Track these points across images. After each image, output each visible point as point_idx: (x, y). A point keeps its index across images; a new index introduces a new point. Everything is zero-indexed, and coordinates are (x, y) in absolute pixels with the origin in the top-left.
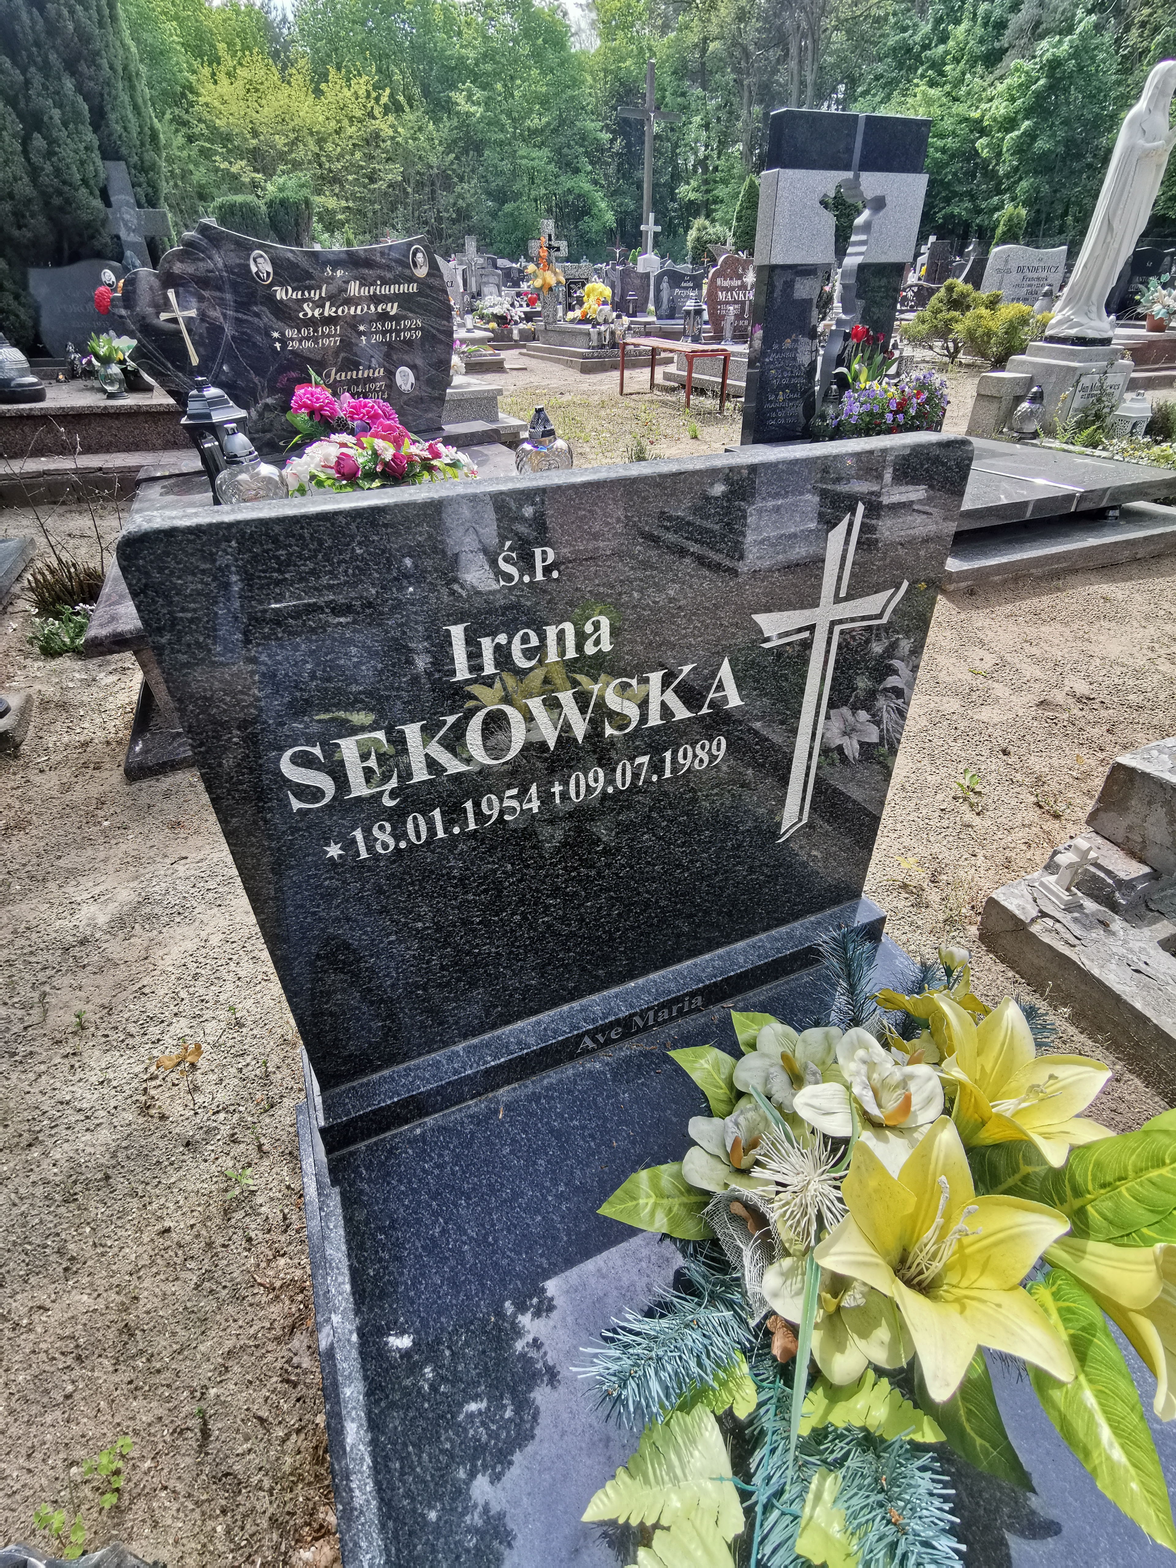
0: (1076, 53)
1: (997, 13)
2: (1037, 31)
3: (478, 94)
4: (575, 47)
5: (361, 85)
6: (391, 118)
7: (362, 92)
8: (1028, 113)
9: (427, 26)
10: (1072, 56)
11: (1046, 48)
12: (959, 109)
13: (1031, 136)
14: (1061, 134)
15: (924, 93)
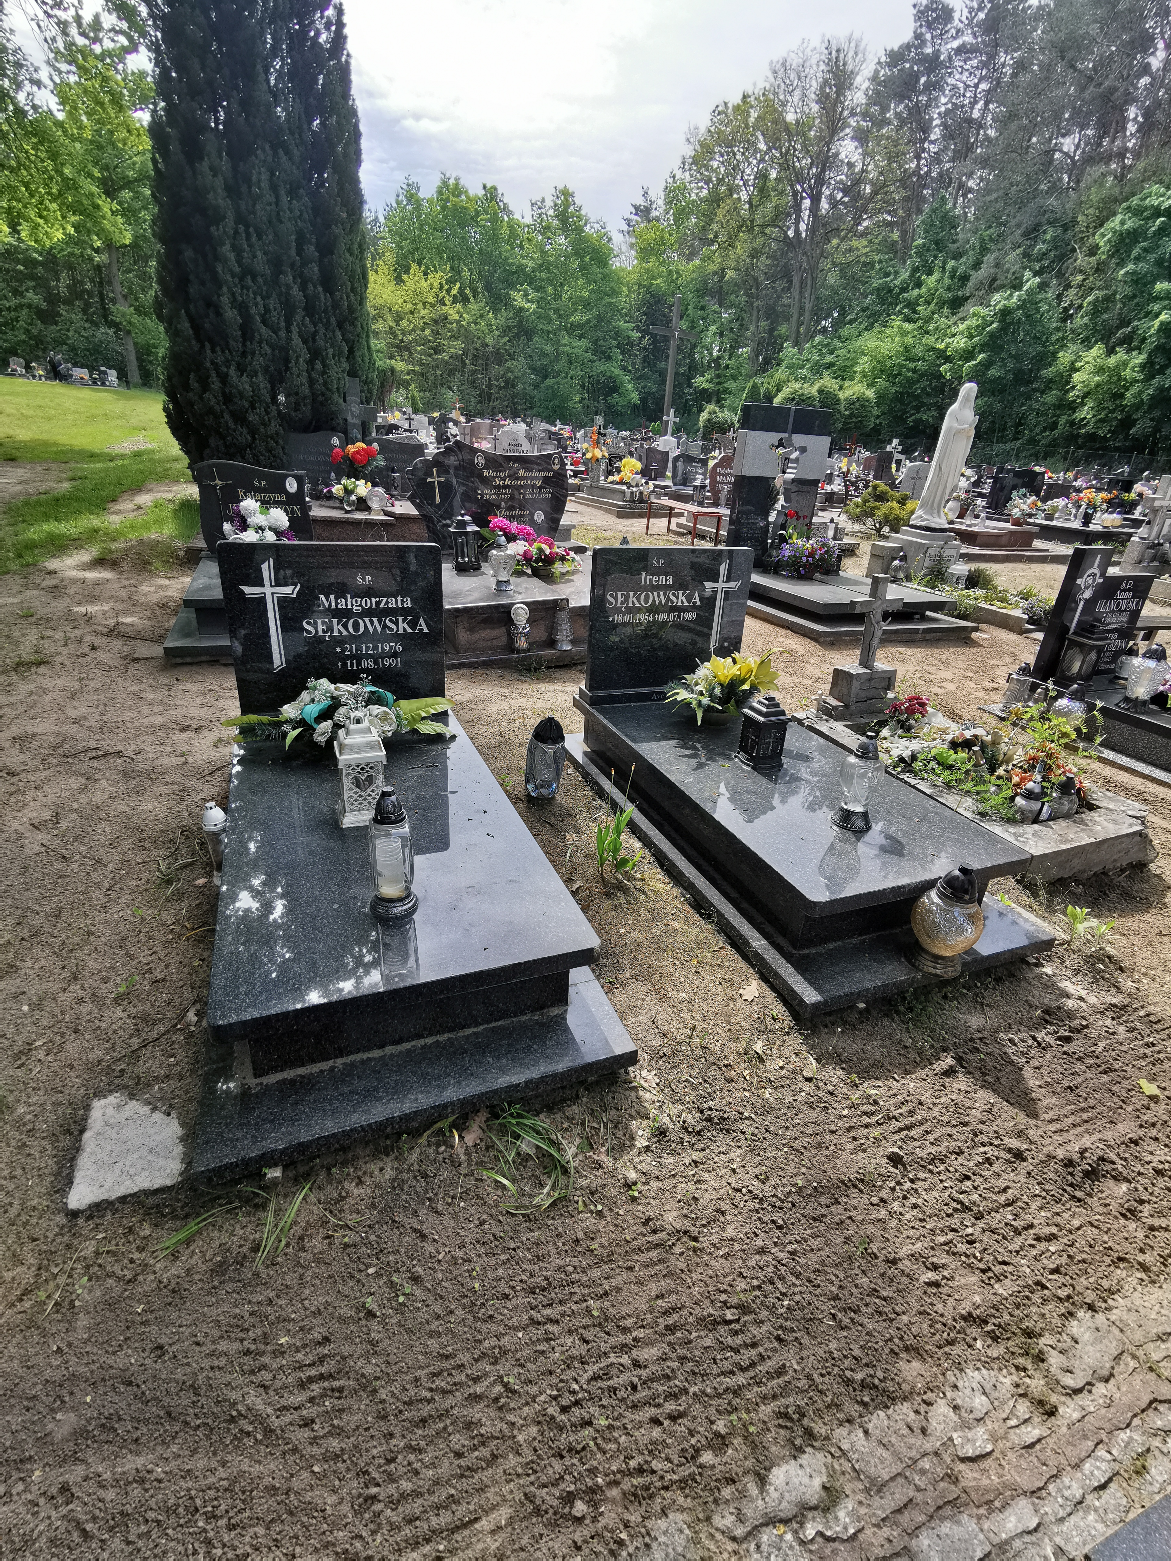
0: (1023, 305)
1: (962, 269)
2: (992, 286)
3: (532, 295)
4: (615, 264)
5: (436, 278)
6: (459, 306)
7: (436, 284)
8: (983, 347)
9: (494, 237)
10: (1019, 308)
11: (998, 299)
12: (929, 340)
13: (987, 365)
14: (1010, 365)
15: (900, 327)
